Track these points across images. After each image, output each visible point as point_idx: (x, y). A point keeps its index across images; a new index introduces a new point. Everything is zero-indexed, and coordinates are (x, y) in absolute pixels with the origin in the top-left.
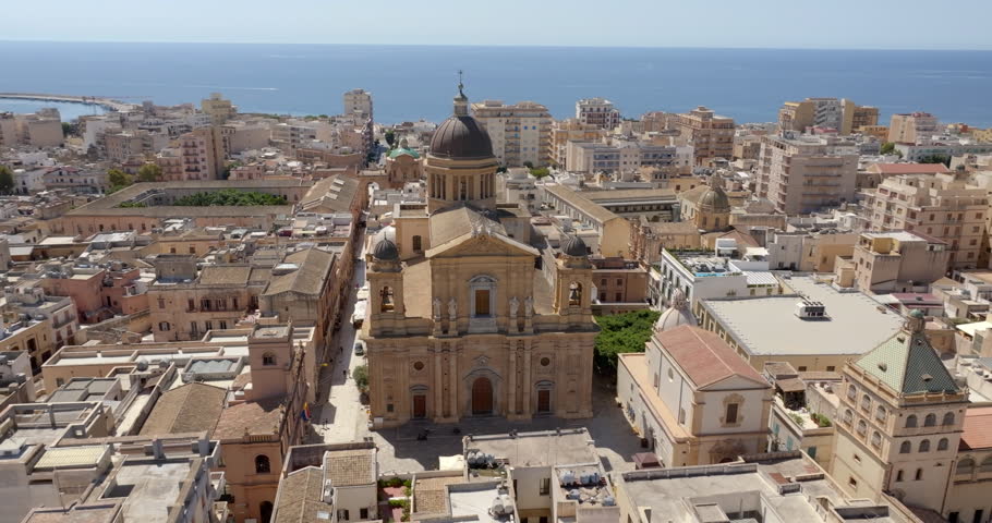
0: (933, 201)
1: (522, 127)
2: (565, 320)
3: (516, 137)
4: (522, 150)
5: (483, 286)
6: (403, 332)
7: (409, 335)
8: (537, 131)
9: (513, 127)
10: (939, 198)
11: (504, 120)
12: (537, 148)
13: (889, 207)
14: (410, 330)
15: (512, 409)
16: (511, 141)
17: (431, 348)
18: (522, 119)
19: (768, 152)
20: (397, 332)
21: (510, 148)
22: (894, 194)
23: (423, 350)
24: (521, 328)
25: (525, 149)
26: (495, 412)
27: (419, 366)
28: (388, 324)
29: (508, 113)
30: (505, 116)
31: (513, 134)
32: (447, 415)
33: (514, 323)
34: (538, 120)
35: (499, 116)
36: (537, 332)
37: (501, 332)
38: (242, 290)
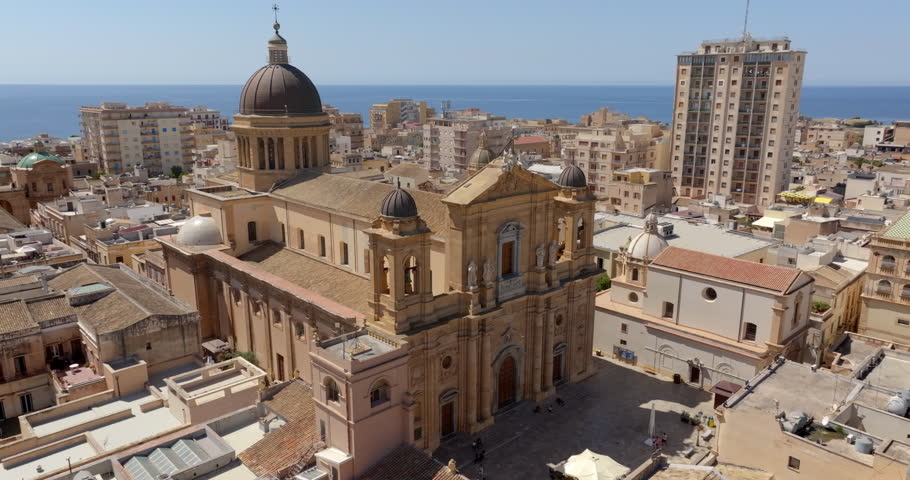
0: (627, 145)
1: (160, 129)
2: (575, 265)
3: (154, 141)
4: (163, 154)
5: (508, 238)
6: (434, 318)
7: (443, 321)
8: (177, 132)
9: (150, 129)
10: (633, 142)
11: (138, 122)
12: (181, 152)
13: (593, 155)
14: (442, 314)
15: (538, 386)
16: (148, 145)
17: (465, 334)
18: (159, 121)
19: (434, 132)
20: (428, 320)
21: (149, 154)
22: (594, 144)
23: (452, 339)
24: (548, 281)
25: (167, 153)
26: (519, 398)
27: (447, 363)
28: (415, 310)
29: (141, 115)
30: (138, 118)
31: (149, 138)
32: (481, 419)
33: (543, 277)
34: (178, 120)
35: (130, 118)
36: (563, 282)
37: (528, 293)
38: (32, 339)
